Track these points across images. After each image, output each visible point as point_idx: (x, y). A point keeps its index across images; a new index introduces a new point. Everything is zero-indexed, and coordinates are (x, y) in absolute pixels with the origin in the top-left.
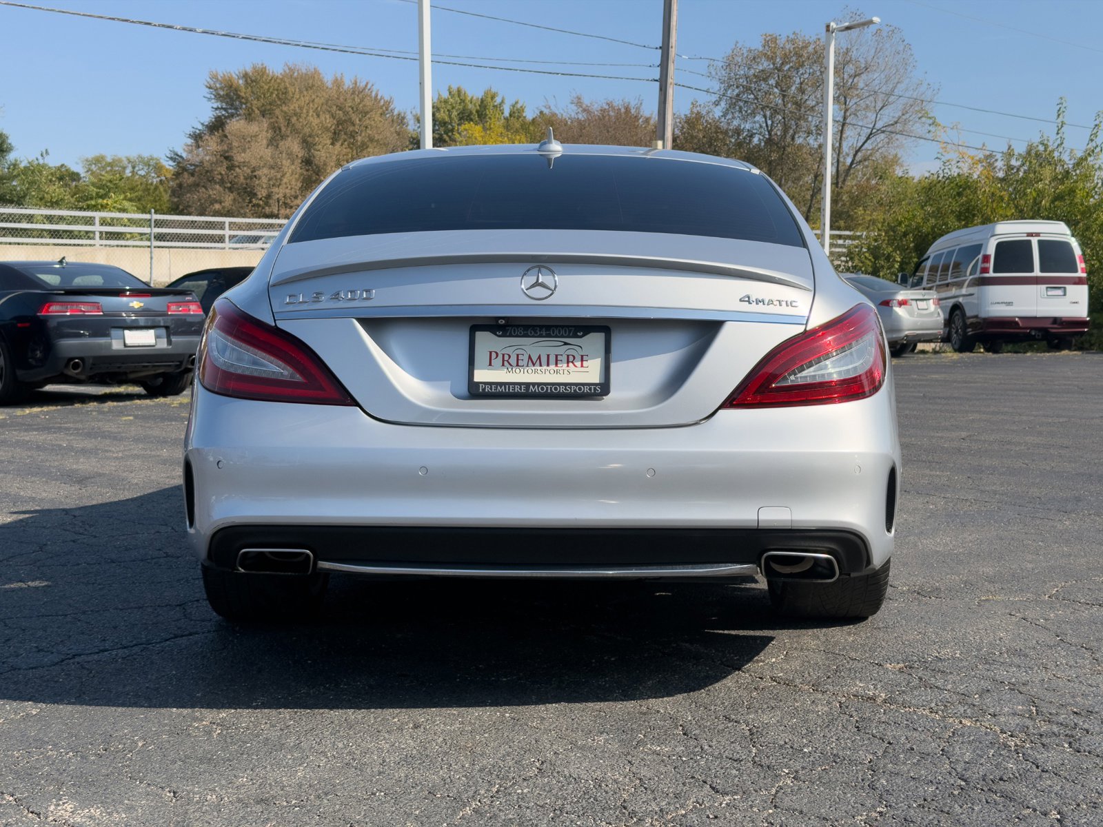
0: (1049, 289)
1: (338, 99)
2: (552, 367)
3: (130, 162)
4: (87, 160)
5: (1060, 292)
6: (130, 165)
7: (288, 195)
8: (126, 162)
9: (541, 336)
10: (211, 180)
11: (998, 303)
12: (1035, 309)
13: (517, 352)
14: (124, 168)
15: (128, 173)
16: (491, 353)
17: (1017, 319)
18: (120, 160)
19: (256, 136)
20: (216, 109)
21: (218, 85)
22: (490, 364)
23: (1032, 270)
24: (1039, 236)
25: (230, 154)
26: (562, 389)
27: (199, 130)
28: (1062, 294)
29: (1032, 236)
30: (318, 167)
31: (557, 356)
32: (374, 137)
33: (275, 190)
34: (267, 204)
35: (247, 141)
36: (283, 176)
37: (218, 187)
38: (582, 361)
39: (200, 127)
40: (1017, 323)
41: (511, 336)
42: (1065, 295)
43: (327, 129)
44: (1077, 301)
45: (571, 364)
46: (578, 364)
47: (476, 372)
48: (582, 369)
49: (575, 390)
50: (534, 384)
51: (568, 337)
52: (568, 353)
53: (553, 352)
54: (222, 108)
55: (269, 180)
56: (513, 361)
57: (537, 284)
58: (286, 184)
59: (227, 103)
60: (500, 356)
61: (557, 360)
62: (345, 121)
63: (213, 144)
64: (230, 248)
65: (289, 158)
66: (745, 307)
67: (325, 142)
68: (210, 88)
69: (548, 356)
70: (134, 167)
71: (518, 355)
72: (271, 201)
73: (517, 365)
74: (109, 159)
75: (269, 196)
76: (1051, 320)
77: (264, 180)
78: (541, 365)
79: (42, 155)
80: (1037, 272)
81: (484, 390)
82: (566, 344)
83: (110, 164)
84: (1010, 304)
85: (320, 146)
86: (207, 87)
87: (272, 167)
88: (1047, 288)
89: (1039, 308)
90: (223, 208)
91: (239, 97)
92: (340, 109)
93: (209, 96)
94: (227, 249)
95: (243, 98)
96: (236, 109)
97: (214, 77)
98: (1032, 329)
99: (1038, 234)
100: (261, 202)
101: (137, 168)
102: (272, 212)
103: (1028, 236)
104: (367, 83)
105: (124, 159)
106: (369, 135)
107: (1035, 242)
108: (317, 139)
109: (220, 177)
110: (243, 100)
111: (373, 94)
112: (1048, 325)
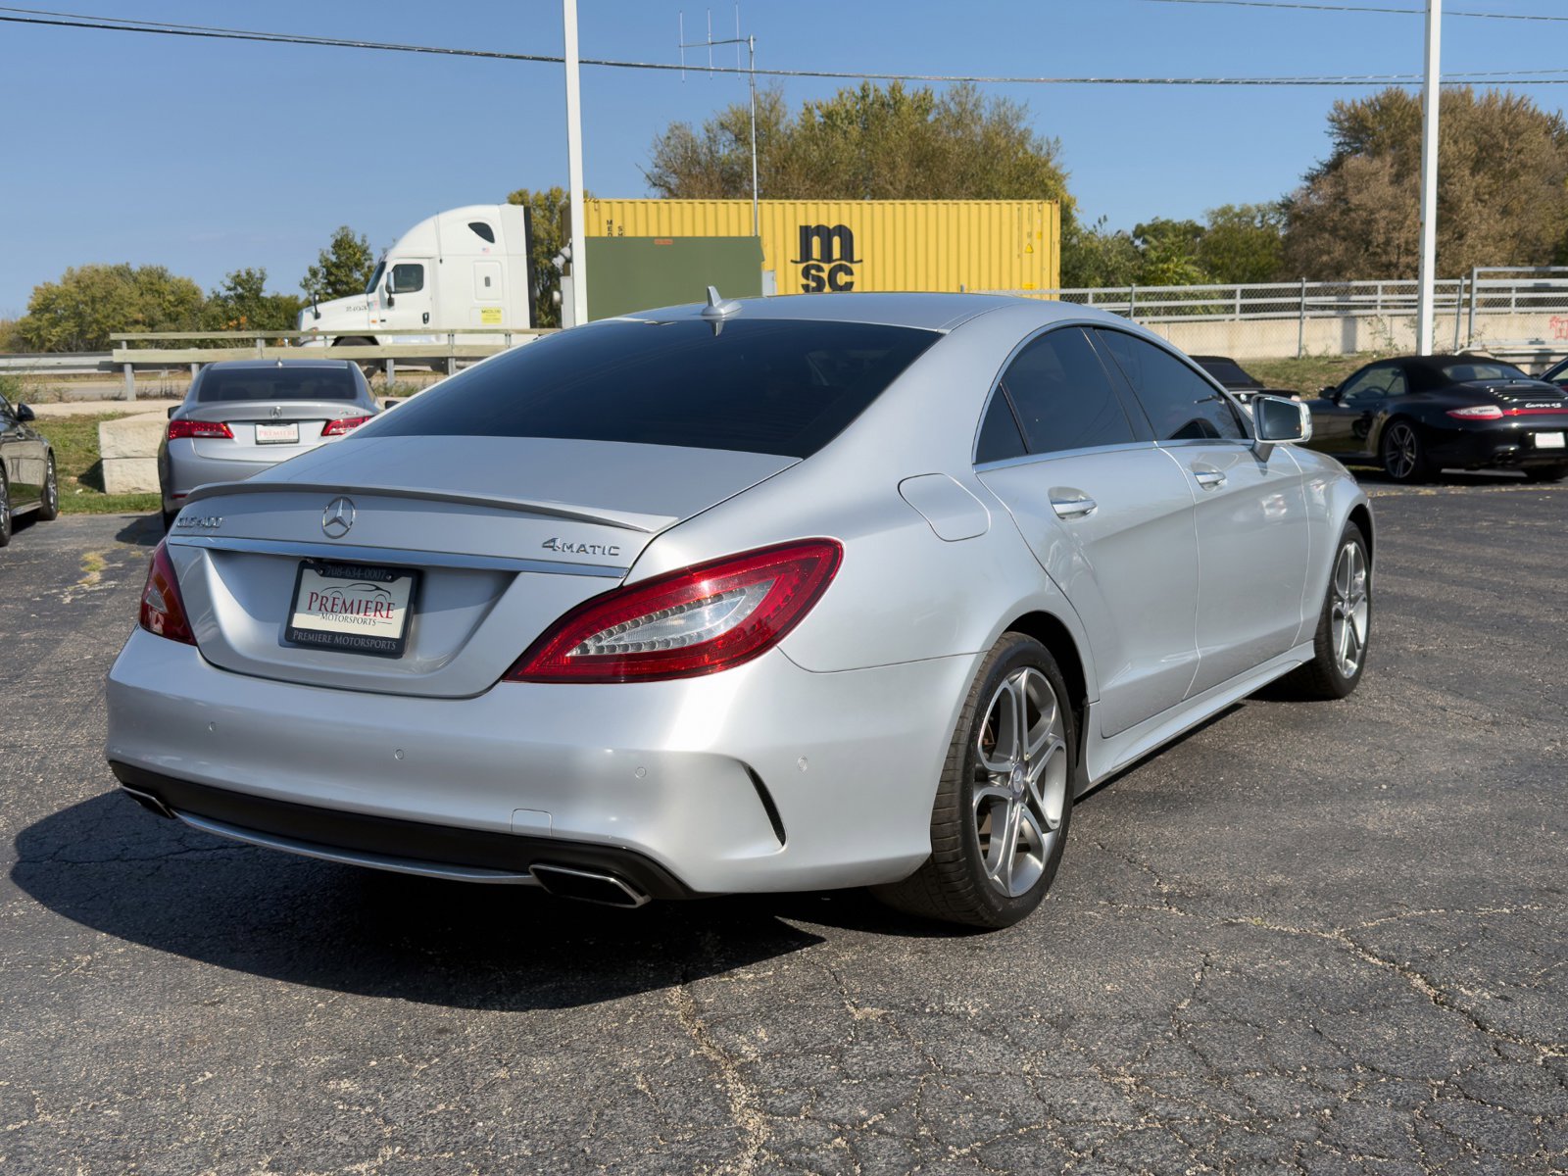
1: (1483, 120)
2: (361, 615)
3: (1259, 211)
4: (1213, 213)
6: (1259, 214)
7: (1411, 240)
8: (1254, 211)
9: (356, 578)
10: (1322, 229)
13: (335, 595)
14: (1253, 218)
15: (1257, 223)
16: (312, 594)
18: (1249, 209)
19: (1374, 174)
20: (1338, 145)
21: (1342, 117)
22: (310, 608)
25: (1345, 196)
26: (362, 643)
27: (1318, 171)
30: (1451, 204)
31: (367, 602)
32: (1527, 162)
33: (1395, 235)
34: (1386, 252)
35: (1363, 179)
36: (1406, 218)
37: (1326, 236)
38: (388, 610)
39: (1318, 167)
41: (330, 576)
43: (1466, 158)
45: (378, 613)
46: (384, 613)
47: (297, 616)
48: (388, 620)
49: (373, 645)
50: (339, 634)
51: (379, 580)
52: (378, 600)
53: (365, 597)
54: (1345, 143)
55: (1388, 224)
56: (329, 605)
57: (336, 520)
58: (1409, 226)
59: (1351, 137)
60: (320, 598)
61: (366, 608)
62: (1492, 146)
63: (1327, 189)
64: (1241, 319)
65: (1413, 196)
66: (548, 555)
67: (1462, 173)
68: (1333, 120)
69: (360, 601)
70: (1263, 216)
71: (334, 599)
72: (1389, 249)
73: (332, 611)
74: (1237, 210)
75: (1388, 242)
77: (1382, 224)
78: (352, 613)
79: (1100, 222)
81: (297, 637)
82: (378, 588)
83: (1238, 215)
85: (1456, 179)
86: (1329, 119)
87: (1393, 209)
90: (1332, 259)
91: (1366, 128)
92: (1486, 132)
93: (1330, 130)
94: (1237, 320)
95: (1370, 129)
96: (1362, 142)
97: (1339, 108)
100: (1379, 250)
101: (1267, 217)
102: (1390, 261)
104: (1522, 98)
105: (1254, 208)
106: (1522, 160)
108: (1452, 171)
109: (1331, 224)
110: (1370, 132)
111: (1531, 109)
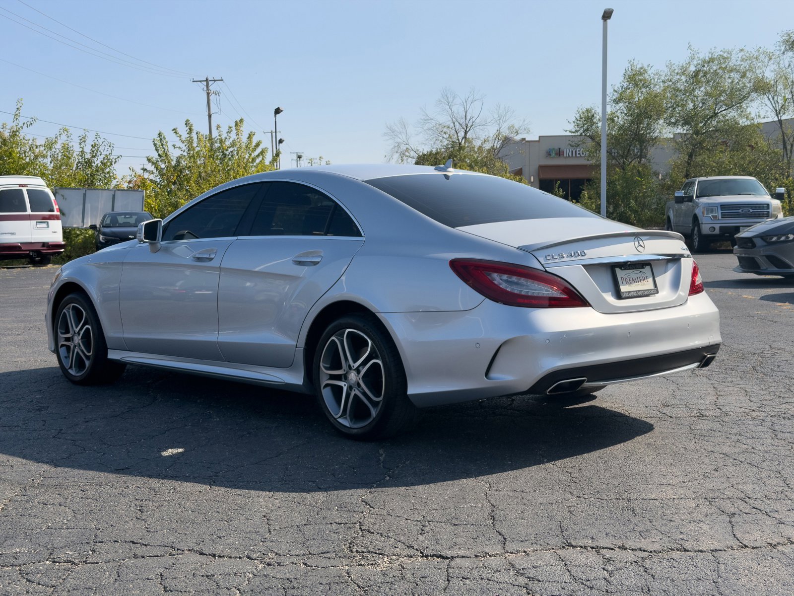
0: (38, 223)
2: (639, 283)
5: (45, 225)
9: (633, 269)
11: (6, 233)
12: (31, 237)
16: (622, 277)
17: (20, 244)
22: (623, 284)
23: (25, 210)
24: (27, 187)
26: (646, 292)
28: (46, 226)
29: (23, 187)
31: (640, 277)
38: (647, 279)
40: (20, 247)
42: (48, 227)
44: (55, 231)
45: (644, 281)
48: (648, 283)
49: (650, 293)
50: (638, 291)
51: (641, 268)
52: (643, 276)
60: (625, 279)
61: (640, 280)
69: (637, 277)
71: (629, 278)
73: (630, 283)
76: (42, 244)
80: (29, 212)
81: (625, 295)
82: (641, 272)
84: (13, 234)
88: (37, 222)
89: (33, 236)
98: (30, 251)
99: (25, 186)
103: (19, 186)
107: (24, 190)
112: (39, 248)
